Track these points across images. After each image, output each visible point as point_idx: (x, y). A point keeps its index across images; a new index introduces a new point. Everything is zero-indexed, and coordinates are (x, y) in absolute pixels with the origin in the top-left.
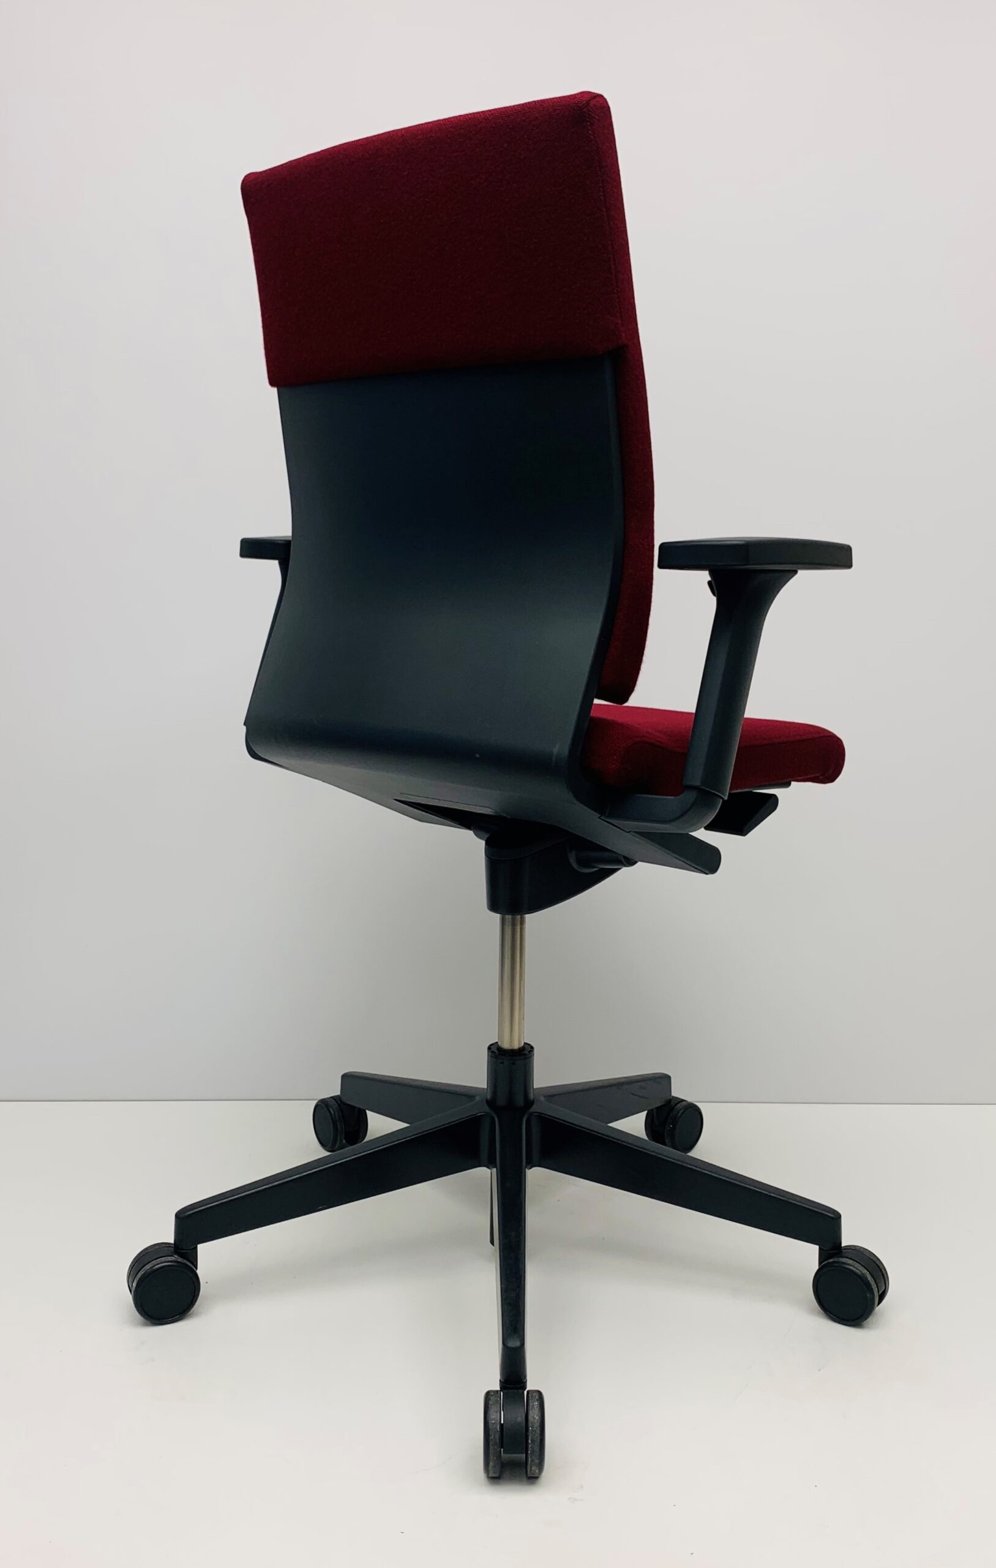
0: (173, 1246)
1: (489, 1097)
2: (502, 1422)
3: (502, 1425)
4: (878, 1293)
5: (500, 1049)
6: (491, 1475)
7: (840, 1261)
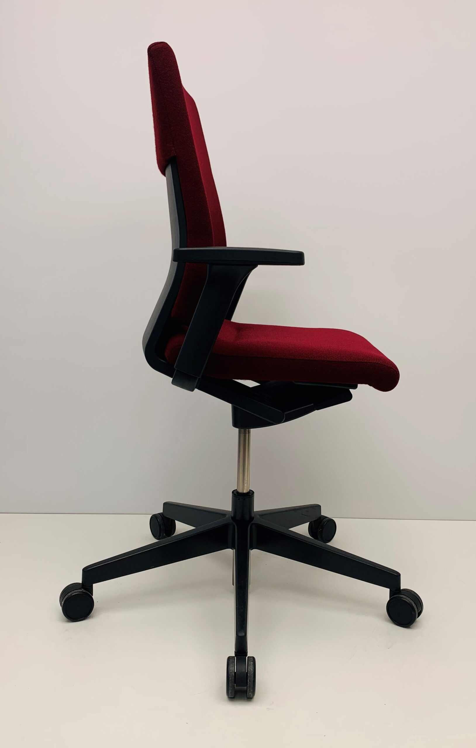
0: (81, 584)
1: (232, 516)
2: (235, 671)
3: (235, 673)
4: (418, 612)
5: (238, 493)
6: (230, 696)
7: (399, 596)
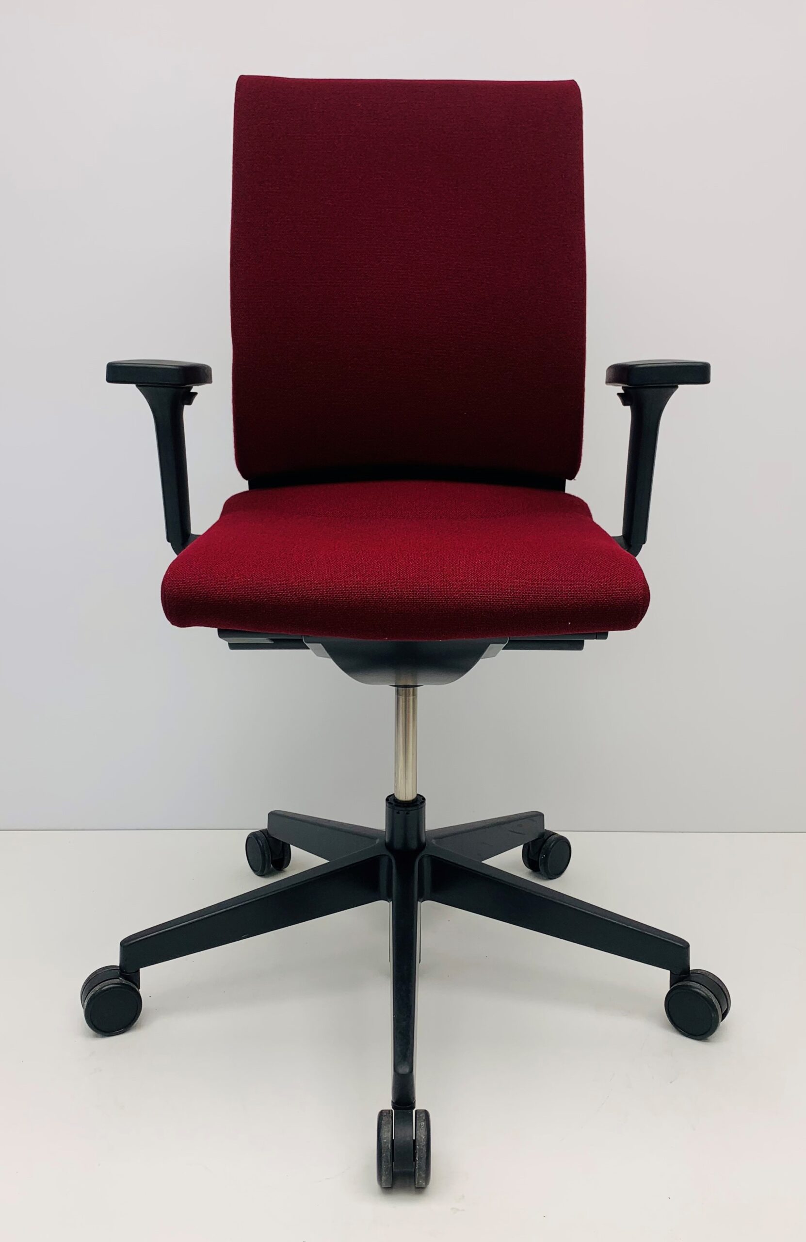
0: (119, 969)
1: (387, 840)
2: (393, 1136)
3: (393, 1141)
4: (722, 1010)
5: (396, 801)
6: (384, 1186)
7: (688, 984)
